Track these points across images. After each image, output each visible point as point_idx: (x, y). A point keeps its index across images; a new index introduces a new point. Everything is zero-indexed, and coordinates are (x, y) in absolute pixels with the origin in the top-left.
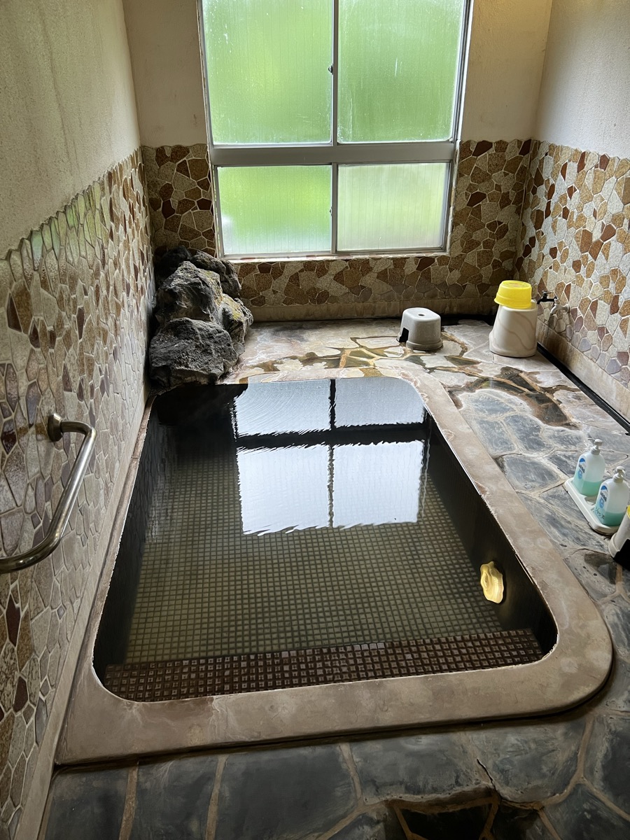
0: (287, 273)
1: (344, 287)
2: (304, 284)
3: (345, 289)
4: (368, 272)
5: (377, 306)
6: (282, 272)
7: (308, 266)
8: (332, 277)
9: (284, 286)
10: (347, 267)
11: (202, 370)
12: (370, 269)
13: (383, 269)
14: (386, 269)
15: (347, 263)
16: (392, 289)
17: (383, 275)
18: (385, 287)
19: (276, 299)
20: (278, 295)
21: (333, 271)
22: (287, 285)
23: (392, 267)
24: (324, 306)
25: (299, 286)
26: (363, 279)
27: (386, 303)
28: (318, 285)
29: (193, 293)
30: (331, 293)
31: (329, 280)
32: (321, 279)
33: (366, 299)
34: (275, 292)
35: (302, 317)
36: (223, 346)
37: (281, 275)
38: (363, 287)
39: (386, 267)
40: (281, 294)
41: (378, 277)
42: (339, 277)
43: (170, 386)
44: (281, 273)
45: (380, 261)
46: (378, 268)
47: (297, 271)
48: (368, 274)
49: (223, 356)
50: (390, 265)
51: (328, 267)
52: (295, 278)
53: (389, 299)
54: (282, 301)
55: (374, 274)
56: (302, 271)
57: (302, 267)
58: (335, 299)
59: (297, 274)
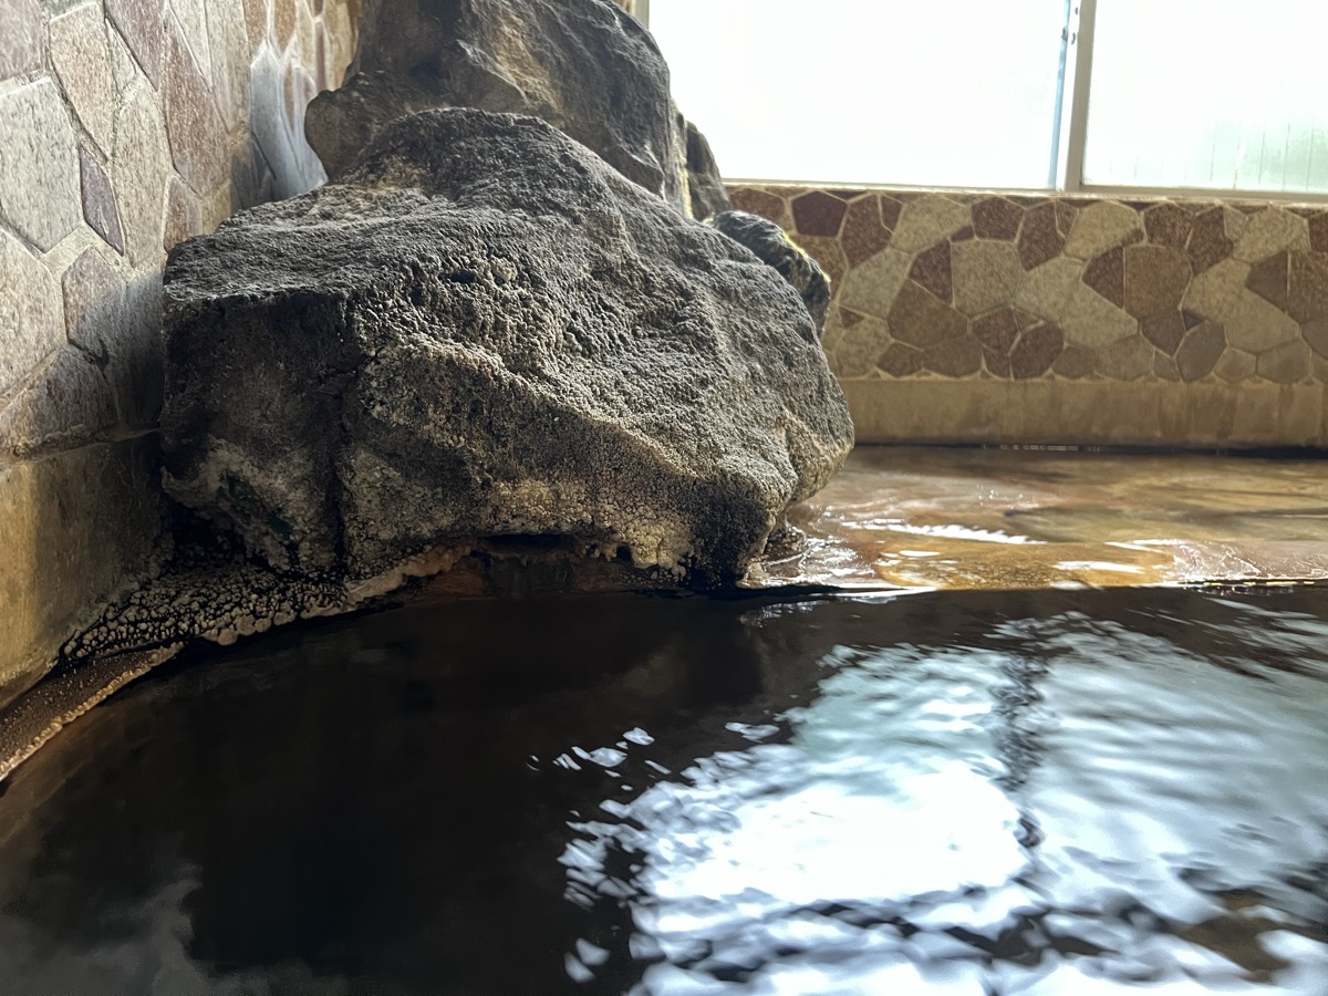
0: (908, 238)
1: (1122, 312)
2: (970, 292)
3: (1124, 322)
4: (1215, 261)
5: (1241, 398)
6: (888, 236)
7: (993, 214)
8: (1080, 270)
9: (888, 296)
10: (1138, 234)
12: (1224, 249)
13: (1273, 249)
14: (1283, 255)
15: (1140, 218)
16: (1298, 332)
17: (1269, 277)
18: (1275, 324)
19: (853, 349)
20: (864, 329)
21: (1084, 244)
22: (903, 291)
23: (1306, 244)
24: (1041, 386)
25: (946, 297)
26: (1197, 282)
27: (1276, 388)
28: (1025, 299)
30: (1072, 335)
31: (1065, 280)
32: (1037, 272)
33: (1200, 372)
34: (849, 319)
35: (950, 429)
37: (881, 247)
38: (1191, 318)
39: (1284, 243)
40: (872, 327)
41: (1251, 284)
42: (1105, 272)
44: (882, 240)
45: (1264, 216)
46: (1254, 246)
47: (948, 232)
48: (1217, 267)
50: (1299, 237)
51: (1066, 227)
52: (935, 265)
53: (1288, 373)
54: (877, 355)
55: (1234, 270)
56: (965, 234)
57: (968, 221)
58: (1084, 361)
59: (943, 248)
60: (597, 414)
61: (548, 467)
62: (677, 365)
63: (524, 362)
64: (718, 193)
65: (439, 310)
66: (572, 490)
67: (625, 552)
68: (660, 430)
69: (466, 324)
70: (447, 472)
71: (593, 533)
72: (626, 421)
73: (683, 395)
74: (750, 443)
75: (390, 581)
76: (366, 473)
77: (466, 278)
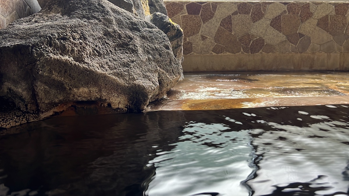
0: (220, 15)
1: (281, 34)
2: (237, 30)
3: (282, 37)
4: (307, 19)
5: (316, 57)
6: (213, 14)
7: (243, 8)
8: (269, 22)
9: (214, 31)
10: (285, 11)
12: (309, 15)
13: (324, 15)
14: (327, 16)
15: (286, 7)
16: (332, 38)
17: (323, 23)
18: (325, 36)
19: (205, 47)
20: (207, 41)
21: (270, 15)
22: (218, 30)
23: (334, 13)
24: (258, 56)
25: (231, 31)
27: (326, 54)
28: (253, 31)
30: (267, 41)
31: (265, 25)
32: (257, 24)
33: (304, 49)
34: (203, 38)
35: (233, 68)
37: (212, 17)
38: (301, 35)
39: (327, 13)
40: (210, 40)
41: (318, 25)
42: (276, 23)
44: (212, 16)
45: (322, 5)
46: (319, 14)
47: (230, 13)
48: (308, 21)
50: (332, 11)
51: (264, 10)
52: (227, 22)
53: (329, 50)
54: (212, 48)
55: (314, 21)
56: (235, 13)
57: (236, 9)
58: (270, 48)
59: (229, 17)
60: (100, 71)
61: (87, 84)
62: (125, 57)
63: (80, 59)
64: (161, 5)
65: (56, 47)
66: (94, 90)
67: (109, 105)
68: (118, 75)
69: (64, 51)
70: (60, 87)
71: (100, 100)
72: (108, 73)
73: (126, 65)
74: (146, 77)
75: (51, 113)
76: (40, 88)
77: (64, 39)
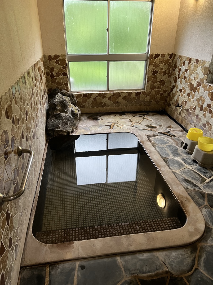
0: (93, 97)
1: (111, 102)
2: (98, 101)
3: (112, 103)
4: (119, 97)
5: (122, 108)
7: (100, 95)
8: (108, 99)
9: (91, 102)
10: (112, 95)
11: (65, 130)
12: (120, 96)
13: (124, 96)
14: (125, 96)
15: (112, 94)
16: (127, 102)
17: (124, 98)
18: (125, 102)
19: (89, 106)
20: (89, 104)
21: (108, 97)
23: (127, 95)
24: (105, 108)
25: (96, 101)
26: (118, 99)
27: (125, 107)
28: (103, 101)
29: (61, 104)
30: (107, 104)
31: (106, 99)
32: (104, 99)
33: (119, 106)
34: (88, 104)
36: (72, 122)
38: (118, 102)
40: (90, 104)
43: (54, 135)
44: (90, 97)
45: (123, 93)
46: (123, 95)
47: (96, 96)
49: (72, 125)
50: (127, 94)
51: (106, 95)
52: (95, 99)
53: (126, 106)
54: (91, 106)
55: (121, 98)
56: (97, 96)
57: (98, 95)
58: (108, 106)
59: (96, 97)
67: (64, 135)
73: (66, 128)
